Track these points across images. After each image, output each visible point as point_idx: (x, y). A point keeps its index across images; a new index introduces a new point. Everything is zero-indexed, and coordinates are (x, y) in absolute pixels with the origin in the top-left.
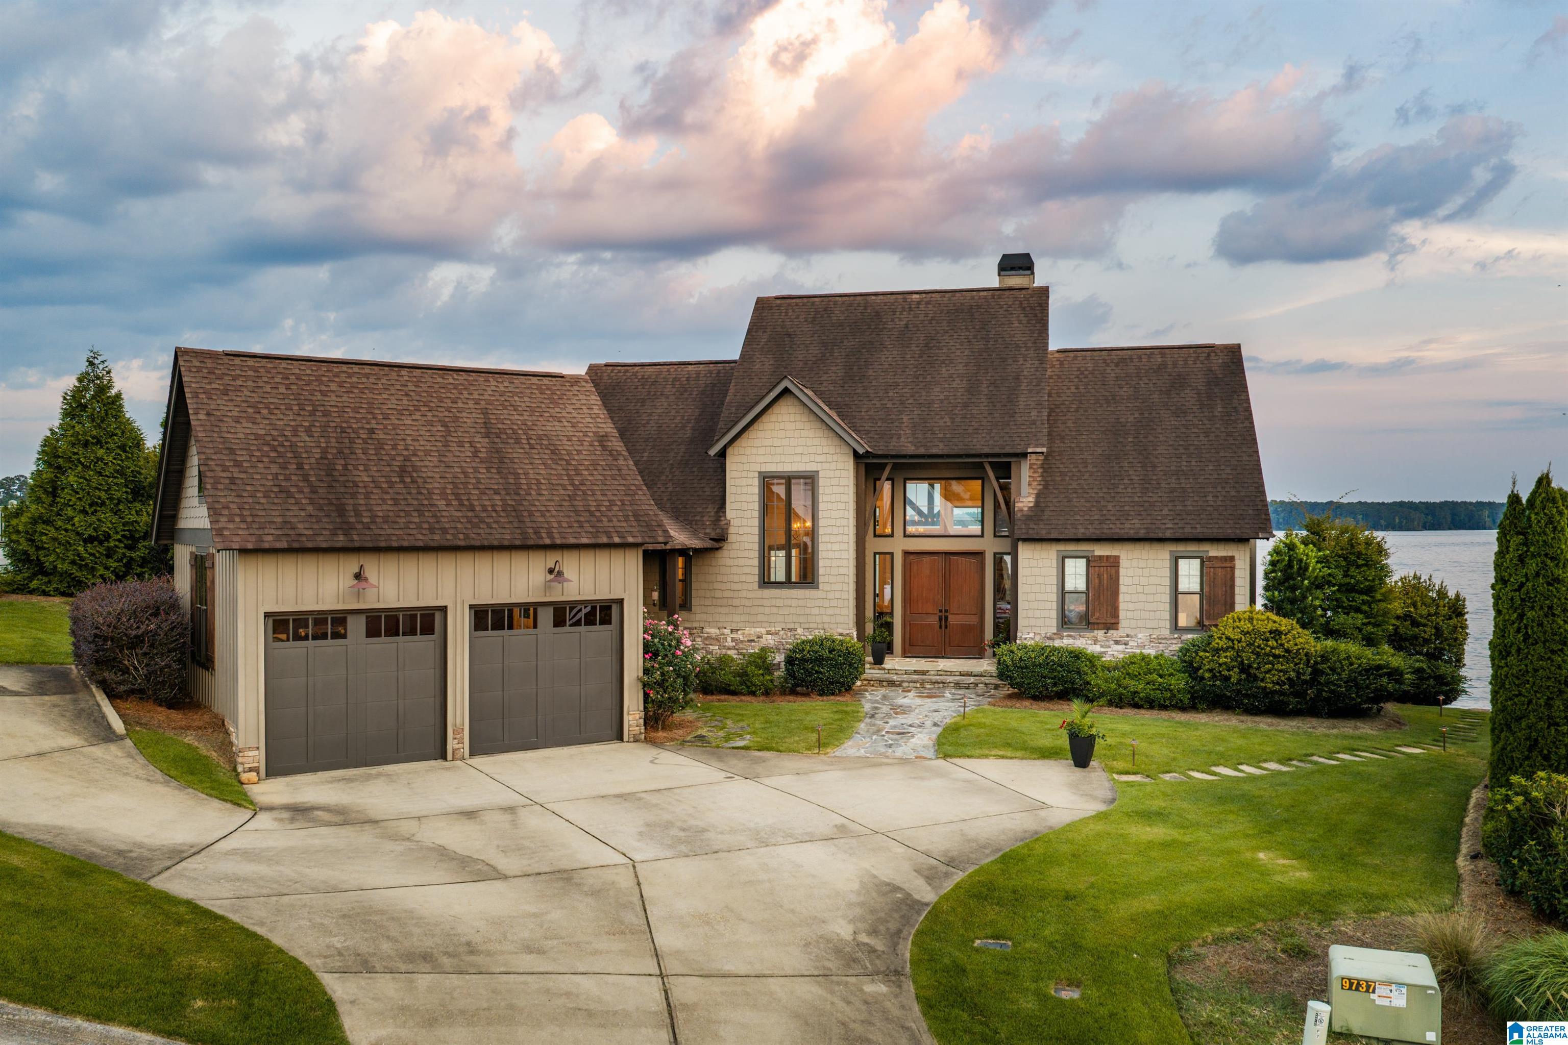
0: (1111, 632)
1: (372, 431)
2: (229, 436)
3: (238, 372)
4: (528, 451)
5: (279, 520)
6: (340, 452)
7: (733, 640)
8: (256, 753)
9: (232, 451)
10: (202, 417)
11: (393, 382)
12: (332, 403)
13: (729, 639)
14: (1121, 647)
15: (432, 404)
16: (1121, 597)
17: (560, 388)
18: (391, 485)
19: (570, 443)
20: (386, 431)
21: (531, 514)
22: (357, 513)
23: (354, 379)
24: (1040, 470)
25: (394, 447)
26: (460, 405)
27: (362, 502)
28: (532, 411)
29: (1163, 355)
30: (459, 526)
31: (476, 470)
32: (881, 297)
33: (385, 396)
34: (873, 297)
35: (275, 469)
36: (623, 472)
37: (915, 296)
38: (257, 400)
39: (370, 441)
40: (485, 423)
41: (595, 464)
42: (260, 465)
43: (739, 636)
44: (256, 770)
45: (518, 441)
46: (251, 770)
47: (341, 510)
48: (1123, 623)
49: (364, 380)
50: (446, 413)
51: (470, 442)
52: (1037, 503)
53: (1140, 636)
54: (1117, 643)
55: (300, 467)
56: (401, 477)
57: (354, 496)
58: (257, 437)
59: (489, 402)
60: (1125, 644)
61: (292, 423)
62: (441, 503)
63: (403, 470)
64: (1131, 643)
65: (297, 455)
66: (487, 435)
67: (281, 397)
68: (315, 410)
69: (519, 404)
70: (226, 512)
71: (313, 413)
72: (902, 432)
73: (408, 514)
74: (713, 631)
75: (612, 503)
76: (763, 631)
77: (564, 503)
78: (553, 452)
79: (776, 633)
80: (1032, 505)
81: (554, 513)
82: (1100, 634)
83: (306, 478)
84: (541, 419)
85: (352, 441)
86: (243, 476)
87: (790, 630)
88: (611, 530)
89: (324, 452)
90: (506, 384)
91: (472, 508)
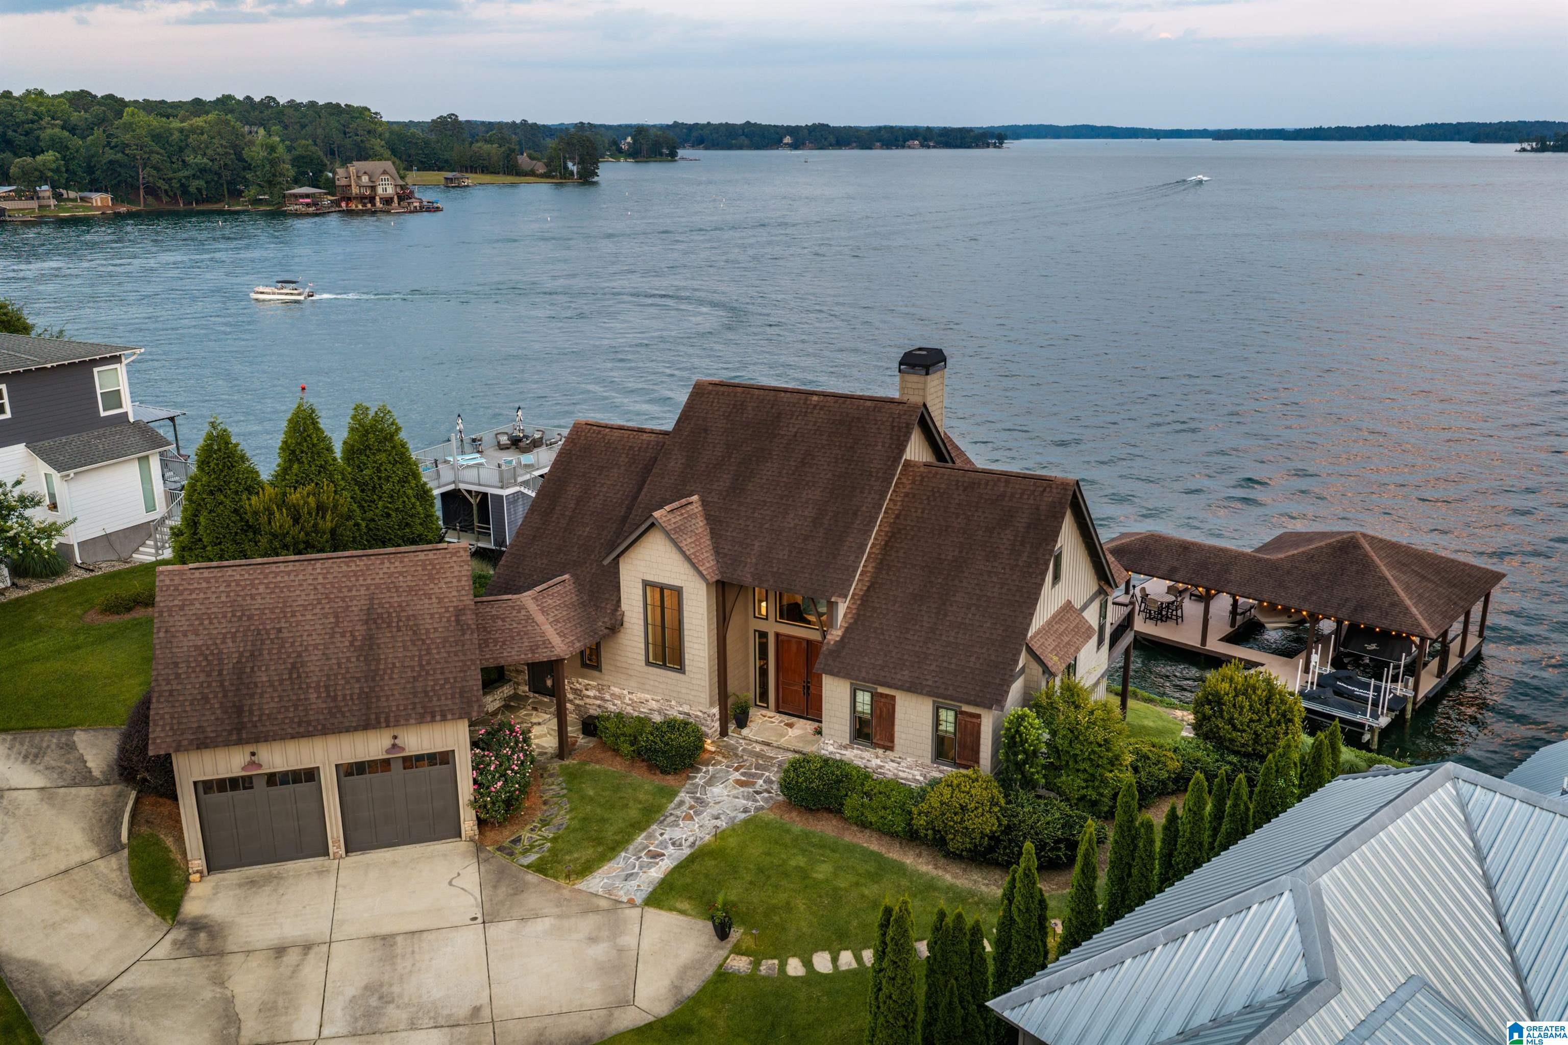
0: (888, 753)
1: (280, 630)
2: (177, 650)
3: (196, 585)
4: (394, 633)
5: (196, 725)
6: (252, 655)
7: (630, 699)
8: (199, 862)
9: (176, 664)
10: (162, 635)
11: (307, 577)
12: (256, 607)
13: (627, 698)
14: (895, 765)
15: (332, 596)
16: (897, 728)
17: (440, 561)
18: (281, 681)
19: (431, 621)
20: (290, 629)
21: (378, 698)
22: (251, 712)
23: (279, 579)
24: (859, 602)
25: (292, 644)
26: (354, 593)
27: (257, 701)
28: (411, 589)
29: (1007, 482)
30: (321, 717)
31: (348, 659)
32: (788, 395)
33: (298, 592)
34: (783, 394)
35: (202, 677)
36: (466, 647)
37: (815, 398)
38: (203, 611)
39: (276, 641)
40: (368, 609)
41: (445, 640)
42: (193, 675)
43: (633, 697)
44: (200, 872)
45: (389, 626)
46: (197, 872)
47: (239, 710)
48: (897, 747)
49: (286, 578)
50: (341, 604)
51: (351, 631)
52: (843, 637)
53: (909, 759)
54: (892, 761)
55: (220, 673)
56: (290, 674)
57: (252, 696)
58: (197, 647)
59: (377, 586)
60: (899, 763)
61: (224, 631)
62: (313, 696)
63: (294, 665)
64: (902, 764)
65: (221, 660)
66: (366, 622)
67: (220, 606)
68: (243, 615)
69: (401, 584)
70: (161, 723)
71: (240, 618)
72: (749, 560)
73: (287, 709)
74: (616, 690)
75: (447, 680)
76: (648, 697)
77: (409, 686)
78: (415, 633)
79: (658, 701)
80: (838, 639)
81: (397, 696)
82: (880, 751)
83: (222, 685)
84: (415, 598)
85: (263, 643)
86: (179, 687)
87: (667, 701)
88: (437, 709)
89: (241, 655)
90: (397, 564)
91: (334, 699)
